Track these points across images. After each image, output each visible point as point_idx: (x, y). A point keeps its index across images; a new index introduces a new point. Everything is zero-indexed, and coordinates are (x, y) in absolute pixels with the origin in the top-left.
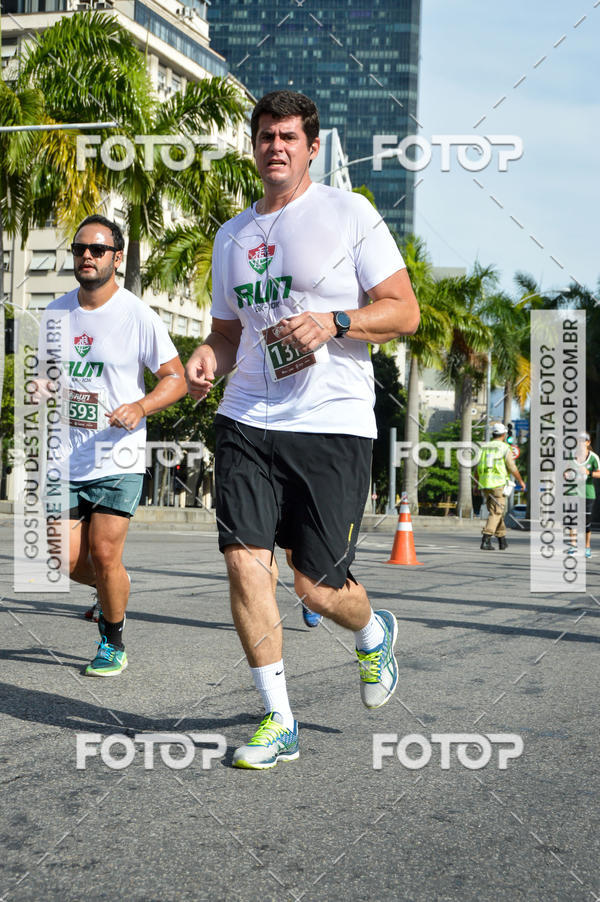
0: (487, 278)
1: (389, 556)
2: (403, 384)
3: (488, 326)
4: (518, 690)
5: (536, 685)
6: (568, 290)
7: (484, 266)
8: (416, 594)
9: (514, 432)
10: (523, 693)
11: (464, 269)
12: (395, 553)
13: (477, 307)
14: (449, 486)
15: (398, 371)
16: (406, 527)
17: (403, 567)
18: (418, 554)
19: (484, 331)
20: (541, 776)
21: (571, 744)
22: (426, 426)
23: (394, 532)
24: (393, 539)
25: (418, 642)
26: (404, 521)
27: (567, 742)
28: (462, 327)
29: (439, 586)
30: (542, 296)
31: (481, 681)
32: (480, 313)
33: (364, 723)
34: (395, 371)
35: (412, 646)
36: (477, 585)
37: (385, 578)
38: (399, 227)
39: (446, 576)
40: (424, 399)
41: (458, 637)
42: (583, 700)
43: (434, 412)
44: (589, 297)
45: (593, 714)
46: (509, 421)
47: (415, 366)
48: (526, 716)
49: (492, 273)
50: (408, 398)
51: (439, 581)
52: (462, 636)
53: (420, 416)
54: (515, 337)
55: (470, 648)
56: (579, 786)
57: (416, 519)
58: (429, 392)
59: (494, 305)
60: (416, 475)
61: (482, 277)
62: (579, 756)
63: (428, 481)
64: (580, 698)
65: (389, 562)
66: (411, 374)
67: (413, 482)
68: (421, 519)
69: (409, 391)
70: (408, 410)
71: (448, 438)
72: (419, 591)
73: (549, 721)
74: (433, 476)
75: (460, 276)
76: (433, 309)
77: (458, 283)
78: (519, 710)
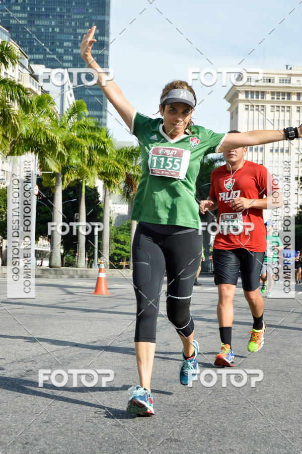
1: (94, 290)
2: (101, 201)
8: (107, 310)
11: (133, 142)
12: (97, 289)
14: (125, 253)
15: (99, 194)
16: (103, 275)
17: (101, 296)
18: (109, 289)
20: (169, 403)
22: (113, 223)
23: (97, 277)
24: (96, 281)
25: (108, 335)
26: (102, 272)
28: (131, 172)
29: (119, 306)
37: (91, 302)
38: (99, 120)
39: (123, 300)
40: (112, 209)
41: (129, 332)
43: (117, 215)
47: (108, 192)
48: (162, 372)
50: (104, 209)
51: (119, 303)
52: (130, 332)
53: (110, 218)
56: (188, 407)
57: (108, 271)
58: (115, 205)
60: (108, 248)
62: (189, 392)
63: (114, 251)
65: (94, 293)
66: (105, 196)
67: (107, 252)
68: (111, 271)
69: (104, 205)
70: (104, 214)
71: (125, 229)
72: (109, 308)
73: (174, 374)
74: (117, 248)
75: (130, 146)
76: (116, 163)
77: (129, 150)
78: (158, 369)
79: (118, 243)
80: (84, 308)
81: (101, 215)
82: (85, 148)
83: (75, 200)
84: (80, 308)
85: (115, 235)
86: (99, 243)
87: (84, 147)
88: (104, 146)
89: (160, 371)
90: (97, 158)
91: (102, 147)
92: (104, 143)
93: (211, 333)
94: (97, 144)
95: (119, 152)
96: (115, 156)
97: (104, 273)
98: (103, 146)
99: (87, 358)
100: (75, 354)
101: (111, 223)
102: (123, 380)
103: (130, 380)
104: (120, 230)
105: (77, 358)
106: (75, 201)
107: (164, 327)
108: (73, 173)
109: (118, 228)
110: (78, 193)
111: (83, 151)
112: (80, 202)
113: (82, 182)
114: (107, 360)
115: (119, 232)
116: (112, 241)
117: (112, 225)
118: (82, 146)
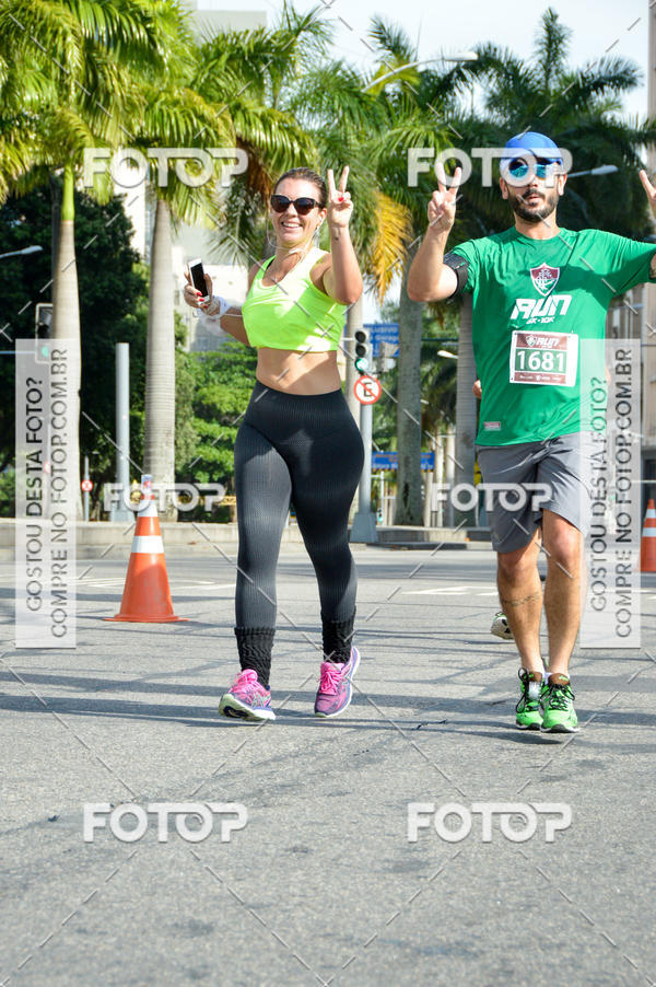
0: (310, 34)
1: (118, 606)
2: (142, 252)
3: (311, 134)
4: (378, 867)
5: (415, 855)
6: (474, 57)
7: (302, 12)
8: (173, 681)
9: (368, 347)
10: (390, 871)
11: (264, 14)
13: (289, 92)
15: (130, 226)
16: (151, 545)
19: (303, 145)
21: (484, 967)
22: (190, 339)
23: (127, 555)
24: (125, 571)
25: (176, 777)
26: (147, 534)
27: (475, 964)
28: (258, 134)
30: (421, 69)
31: (306, 851)
32: (295, 105)
33: (69, 941)
34: (124, 224)
35: (165, 786)
36: (297, 661)
37: (108, 650)
42: (508, 880)
44: (516, 70)
45: (529, 907)
46: (358, 326)
47: (165, 215)
48: (394, 915)
49: (319, 24)
50: (152, 283)
52: (266, 763)
54: (368, 153)
55: (283, 786)
57: (173, 529)
59: (323, 89)
60: (172, 438)
61: (297, 32)
63: (196, 452)
64: (500, 876)
65: (117, 618)
66: (155, 231)
67: (167, 454)
68: (184, 530)
69: (153, 266)
70: (151, 306)
71: (237, 363)
72: (179, 674)
73: (440, 923)
74: (206, 439)
75: (253, 28)
76: (197, 98)
77: (246, 44)
78: (380, 904)
79: (208, 419)
80: (80, 675)
81: (142, 308)
82: (70, 38)
83: (38, 248)
84: (65, 674)
85: (197, 389)
86: (134, 422)
87: (65, 35)
88: (148, 31)
89: (388, 911)
90: (123, 80)
91: (141, 34)
92: (146, 20)
93: (585, 763)
94: (121, 23)
95: (208, 55)
96: (190, 72)
97: (160, 538)
98: (143, 33)
99: (94, 867)
100: (47, 851)
101: (180, 339)
102: (240, 949)
103: (268, 950)
104: (217, 368)
105: (58, 869)
106: (35, 254)
107: (400, 744)
108: (26, 140)
109: (208, 360)
110: (48, 222)
111: (60, 50)
112: (57, 259)
113: (63, 176)
114: (173, 874)
115: (212, 374)
116: (188, 409)
117: (186, 349)
118: (55, 34)
